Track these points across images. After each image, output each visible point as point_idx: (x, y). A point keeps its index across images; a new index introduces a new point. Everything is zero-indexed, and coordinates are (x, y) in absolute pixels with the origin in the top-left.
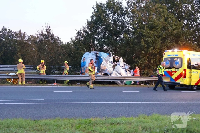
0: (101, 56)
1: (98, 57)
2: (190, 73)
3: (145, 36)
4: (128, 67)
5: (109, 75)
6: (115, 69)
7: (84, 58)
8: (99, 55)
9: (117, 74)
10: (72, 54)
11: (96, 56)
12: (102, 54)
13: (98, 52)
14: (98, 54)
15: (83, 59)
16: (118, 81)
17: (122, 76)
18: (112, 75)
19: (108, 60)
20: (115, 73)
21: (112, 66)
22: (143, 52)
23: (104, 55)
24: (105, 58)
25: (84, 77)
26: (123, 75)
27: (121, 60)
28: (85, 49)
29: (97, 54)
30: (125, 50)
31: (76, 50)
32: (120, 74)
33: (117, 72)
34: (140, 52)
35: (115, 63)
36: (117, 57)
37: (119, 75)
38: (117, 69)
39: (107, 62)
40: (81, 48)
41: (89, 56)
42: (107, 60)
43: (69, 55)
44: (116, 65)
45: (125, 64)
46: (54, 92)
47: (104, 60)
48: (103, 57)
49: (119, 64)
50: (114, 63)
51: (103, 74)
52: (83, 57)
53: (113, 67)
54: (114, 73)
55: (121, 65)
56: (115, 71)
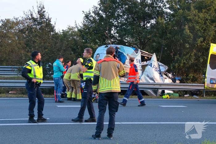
0: (124, 52)
1: (119, 54)
3: (190, 20)
4: (164, 68)
6: (144, 72)
7: (98, 55)
8: (121, 50)
9: (148, 79)
10: (78, 49)
12: (124, 49)
13: (119, 46)
14: (119, 48)
15: (96, 57)
16: (149, 91)
17: (156, 82)
18: (141, 81)
20: (145, 78)
21: (140, 67)
22: (187, 46)
24: (130, 55)
26: (157, 80)
27: (154, 57)
28: (97, 41)
30: (159, 43)
31: (84, 43)
32: (152, 79)
33: (148, 76)
34: (182, 45)
35: (145, 63)
36: (147, 53)
37: (151, 82)
38: (147, 72)
40: (91, 39)
43: (74, 50)
44: (147, 65)
45: (160, 64)
46: (58, 106)
48: (126, 54)
49: (151, 64)
50: (142, 62)
51: (126, 79)
52: (96, 53)
53: (141, 69)
54: (143, 77)
55: (154, 65)
56: (145, 75)
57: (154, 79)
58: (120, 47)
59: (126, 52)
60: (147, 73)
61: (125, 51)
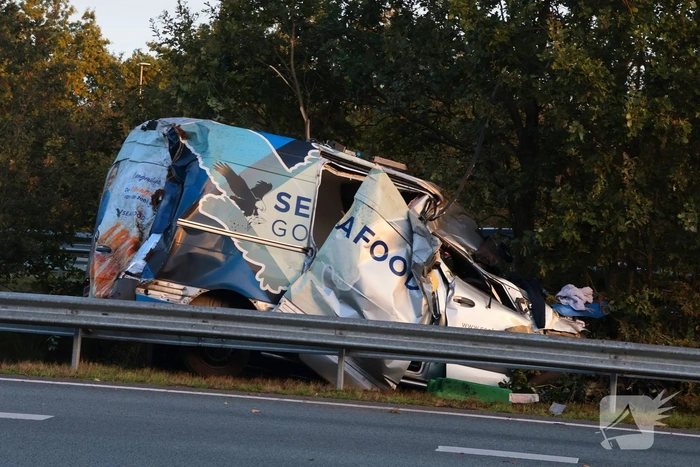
0: (204, 151)
1: (182, 162)
4: (426, 246)
5: (262, 305)
6: (315, 263)
7: (115, 171)
8: (196, 144)
9: (330, 298)
11: (173, 153)
12: (210, 138)
13: (187, 123)
14: (185, 135)
15: (109, 177)
17: (369, 315)
18: (285, 307)
19: (264, 188)
20: (314, 292)
21: (303, 232)
23: (232, 151)
24: (238, 170)
25: (12, 309)
27: (373, 187)
32: (347, 298)
33: (330, 283)
37: (344, 312)
38: (327, 261)
39: (247, 197)
42: (251, 185)
47: (216, 179)
49: (351, 220)
51: (194, 291)
53: (306, 244)
54: (299, 288)
55: (366, 229)
56: (318, 275)
57: (359, 301)
58: (196, 130)
59: (212, 155)
60: (325, 266)
61: (211, 148)
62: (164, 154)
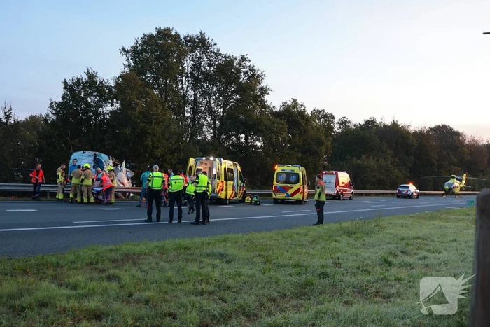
1: (97, 160)
2: (226, 185)
4: (130, 174)
7: (76, 161)
8: (99, 157)
9: (120, 184)
11: (95, 158)
12: (102, 156)
13: (97, 153)
14: (97, 155)
15: (73, 162)
16: (120, 194)
17: (125, 186)
23: (104, 158)
24: (106, 161)
27: (124, 164)
29: (95, 155)
32: (122, 184)
33: (119, 181)
37: (122, 186)
38: (119, 177)
41: (83, 158)
45: (128, 170)
47: (105, 163)
49: (122, 170)
62: (93, 158)
